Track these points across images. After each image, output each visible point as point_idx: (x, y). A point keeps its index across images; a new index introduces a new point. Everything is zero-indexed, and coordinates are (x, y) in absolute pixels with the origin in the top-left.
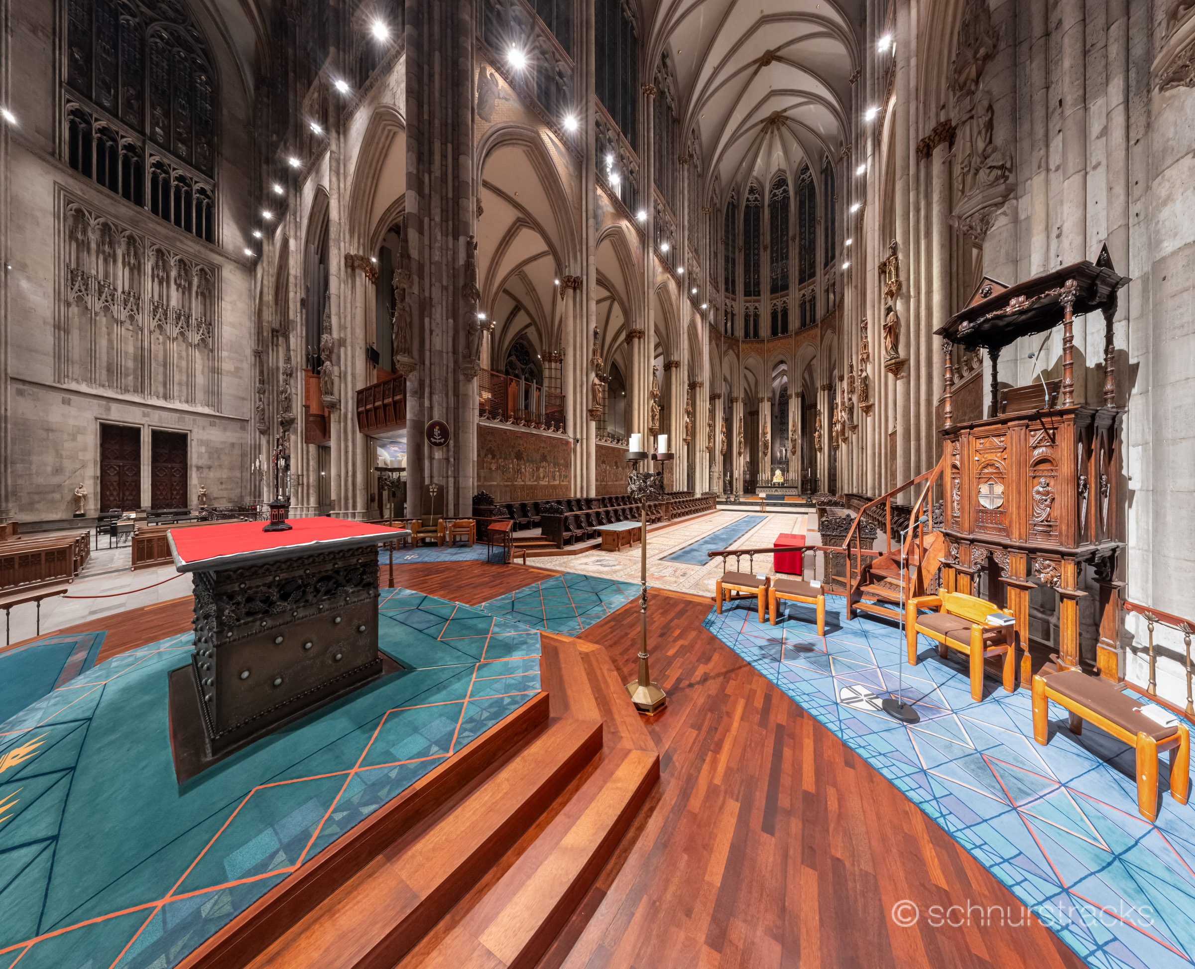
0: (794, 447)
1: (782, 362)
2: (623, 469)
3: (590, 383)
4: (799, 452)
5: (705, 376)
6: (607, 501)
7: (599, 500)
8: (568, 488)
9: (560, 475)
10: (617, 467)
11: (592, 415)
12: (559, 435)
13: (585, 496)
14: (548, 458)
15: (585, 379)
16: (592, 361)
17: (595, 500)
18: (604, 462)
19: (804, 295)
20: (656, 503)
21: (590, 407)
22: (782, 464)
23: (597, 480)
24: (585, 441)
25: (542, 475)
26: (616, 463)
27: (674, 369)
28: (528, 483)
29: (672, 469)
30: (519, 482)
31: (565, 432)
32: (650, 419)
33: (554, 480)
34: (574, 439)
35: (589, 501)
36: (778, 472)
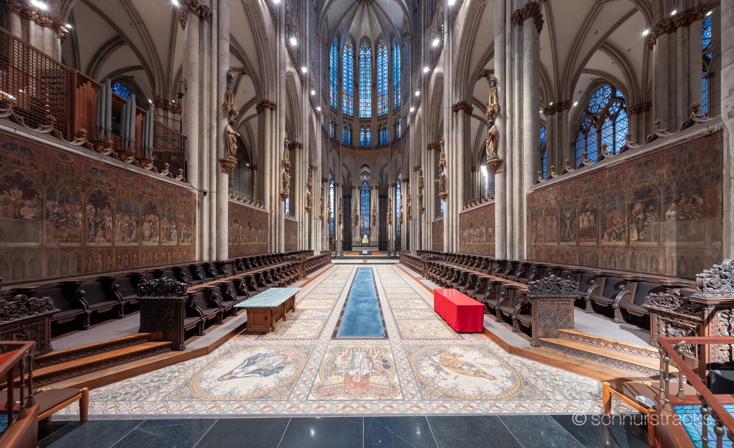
0: (374, 221)
1: (365, 165)
2: (256, 229)
3: (222, 130)
4: (378, 224)
5: (318, 162)
6: (241, 263)
7: (232, 263)
8: (191, 250)
9: (179, 234)
10: (250, 228)
11: (224, 166)
12: (177, 182)
13: (214, 259)
14: (159, 209)
15: (215, 124)
16: (225, 106)
17: (228, 263)
18: (236, 221)
19: (380, 125)
20: (293, 262)
21: (222, 157)
22: (367, 231)
23: (229, 241)
24: (214, 195)
25: (147, 233)
26: (249, 223)
27: (298, 149)
28: (119, 244)
29: (296, 231)
30: (100, 242)
31: (186, 179)
32: (282, 185)
33: (169, 239)
34: (200, 191)
35: (220, 265)
36: (365, 236)
